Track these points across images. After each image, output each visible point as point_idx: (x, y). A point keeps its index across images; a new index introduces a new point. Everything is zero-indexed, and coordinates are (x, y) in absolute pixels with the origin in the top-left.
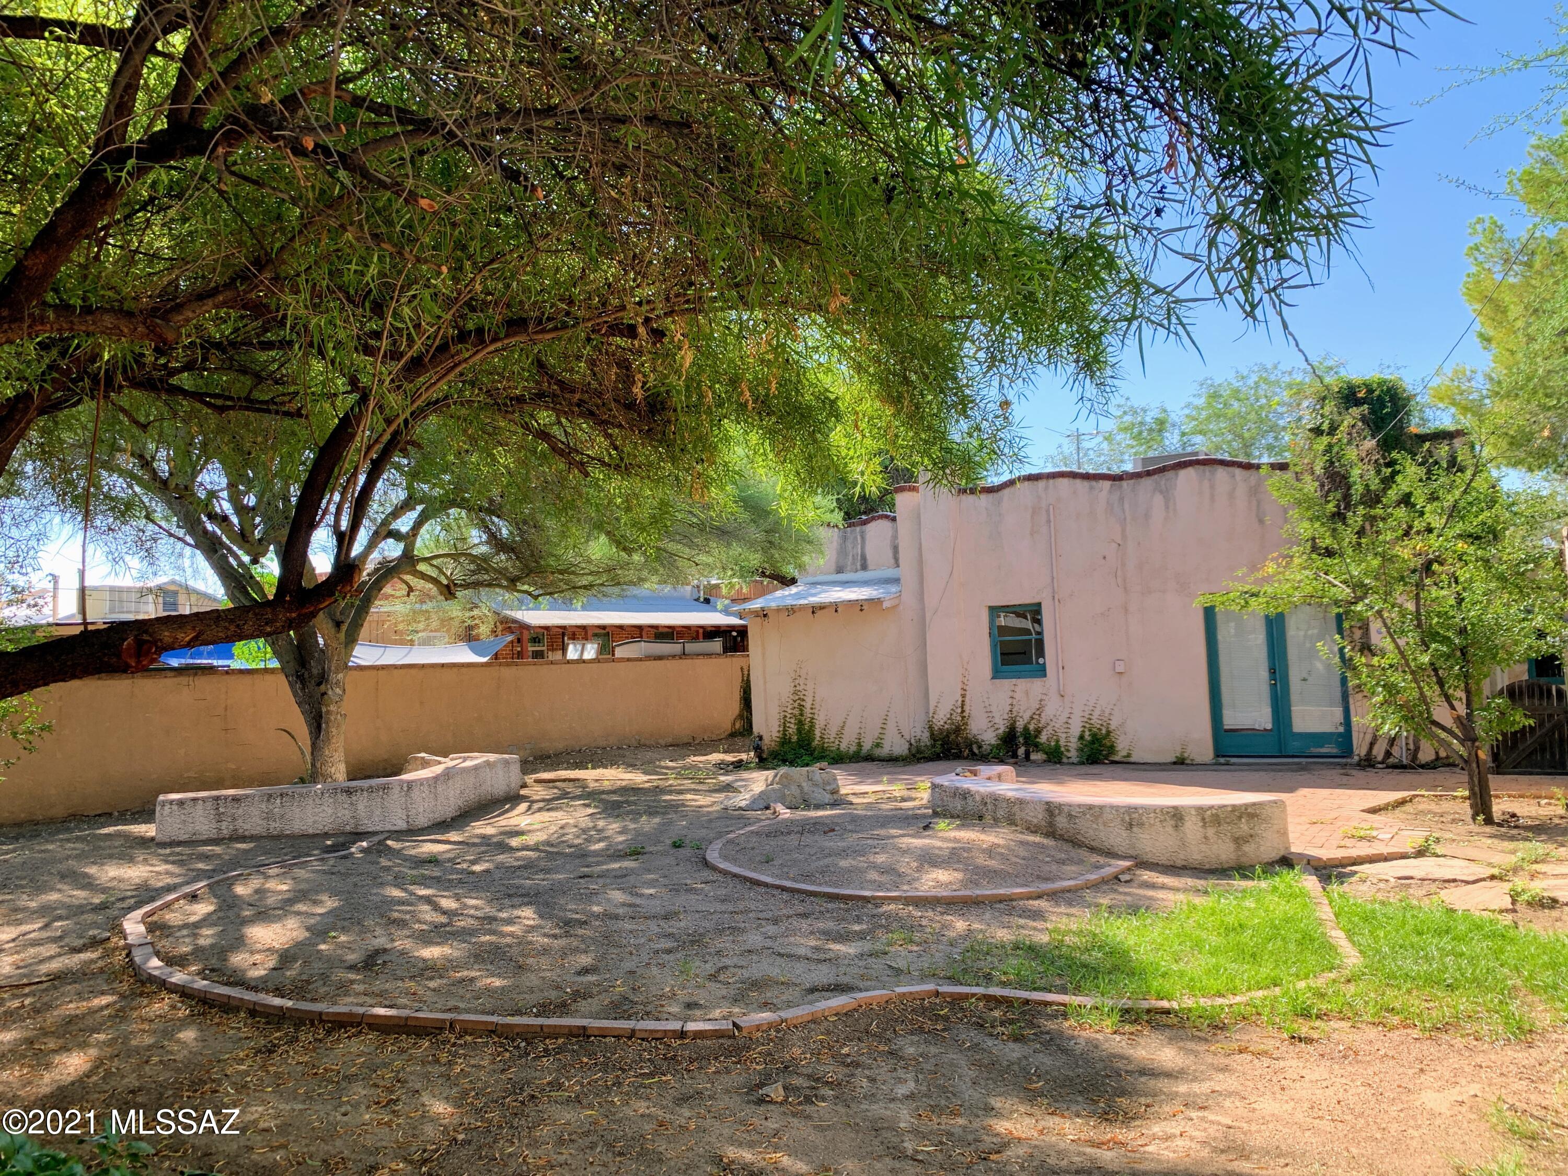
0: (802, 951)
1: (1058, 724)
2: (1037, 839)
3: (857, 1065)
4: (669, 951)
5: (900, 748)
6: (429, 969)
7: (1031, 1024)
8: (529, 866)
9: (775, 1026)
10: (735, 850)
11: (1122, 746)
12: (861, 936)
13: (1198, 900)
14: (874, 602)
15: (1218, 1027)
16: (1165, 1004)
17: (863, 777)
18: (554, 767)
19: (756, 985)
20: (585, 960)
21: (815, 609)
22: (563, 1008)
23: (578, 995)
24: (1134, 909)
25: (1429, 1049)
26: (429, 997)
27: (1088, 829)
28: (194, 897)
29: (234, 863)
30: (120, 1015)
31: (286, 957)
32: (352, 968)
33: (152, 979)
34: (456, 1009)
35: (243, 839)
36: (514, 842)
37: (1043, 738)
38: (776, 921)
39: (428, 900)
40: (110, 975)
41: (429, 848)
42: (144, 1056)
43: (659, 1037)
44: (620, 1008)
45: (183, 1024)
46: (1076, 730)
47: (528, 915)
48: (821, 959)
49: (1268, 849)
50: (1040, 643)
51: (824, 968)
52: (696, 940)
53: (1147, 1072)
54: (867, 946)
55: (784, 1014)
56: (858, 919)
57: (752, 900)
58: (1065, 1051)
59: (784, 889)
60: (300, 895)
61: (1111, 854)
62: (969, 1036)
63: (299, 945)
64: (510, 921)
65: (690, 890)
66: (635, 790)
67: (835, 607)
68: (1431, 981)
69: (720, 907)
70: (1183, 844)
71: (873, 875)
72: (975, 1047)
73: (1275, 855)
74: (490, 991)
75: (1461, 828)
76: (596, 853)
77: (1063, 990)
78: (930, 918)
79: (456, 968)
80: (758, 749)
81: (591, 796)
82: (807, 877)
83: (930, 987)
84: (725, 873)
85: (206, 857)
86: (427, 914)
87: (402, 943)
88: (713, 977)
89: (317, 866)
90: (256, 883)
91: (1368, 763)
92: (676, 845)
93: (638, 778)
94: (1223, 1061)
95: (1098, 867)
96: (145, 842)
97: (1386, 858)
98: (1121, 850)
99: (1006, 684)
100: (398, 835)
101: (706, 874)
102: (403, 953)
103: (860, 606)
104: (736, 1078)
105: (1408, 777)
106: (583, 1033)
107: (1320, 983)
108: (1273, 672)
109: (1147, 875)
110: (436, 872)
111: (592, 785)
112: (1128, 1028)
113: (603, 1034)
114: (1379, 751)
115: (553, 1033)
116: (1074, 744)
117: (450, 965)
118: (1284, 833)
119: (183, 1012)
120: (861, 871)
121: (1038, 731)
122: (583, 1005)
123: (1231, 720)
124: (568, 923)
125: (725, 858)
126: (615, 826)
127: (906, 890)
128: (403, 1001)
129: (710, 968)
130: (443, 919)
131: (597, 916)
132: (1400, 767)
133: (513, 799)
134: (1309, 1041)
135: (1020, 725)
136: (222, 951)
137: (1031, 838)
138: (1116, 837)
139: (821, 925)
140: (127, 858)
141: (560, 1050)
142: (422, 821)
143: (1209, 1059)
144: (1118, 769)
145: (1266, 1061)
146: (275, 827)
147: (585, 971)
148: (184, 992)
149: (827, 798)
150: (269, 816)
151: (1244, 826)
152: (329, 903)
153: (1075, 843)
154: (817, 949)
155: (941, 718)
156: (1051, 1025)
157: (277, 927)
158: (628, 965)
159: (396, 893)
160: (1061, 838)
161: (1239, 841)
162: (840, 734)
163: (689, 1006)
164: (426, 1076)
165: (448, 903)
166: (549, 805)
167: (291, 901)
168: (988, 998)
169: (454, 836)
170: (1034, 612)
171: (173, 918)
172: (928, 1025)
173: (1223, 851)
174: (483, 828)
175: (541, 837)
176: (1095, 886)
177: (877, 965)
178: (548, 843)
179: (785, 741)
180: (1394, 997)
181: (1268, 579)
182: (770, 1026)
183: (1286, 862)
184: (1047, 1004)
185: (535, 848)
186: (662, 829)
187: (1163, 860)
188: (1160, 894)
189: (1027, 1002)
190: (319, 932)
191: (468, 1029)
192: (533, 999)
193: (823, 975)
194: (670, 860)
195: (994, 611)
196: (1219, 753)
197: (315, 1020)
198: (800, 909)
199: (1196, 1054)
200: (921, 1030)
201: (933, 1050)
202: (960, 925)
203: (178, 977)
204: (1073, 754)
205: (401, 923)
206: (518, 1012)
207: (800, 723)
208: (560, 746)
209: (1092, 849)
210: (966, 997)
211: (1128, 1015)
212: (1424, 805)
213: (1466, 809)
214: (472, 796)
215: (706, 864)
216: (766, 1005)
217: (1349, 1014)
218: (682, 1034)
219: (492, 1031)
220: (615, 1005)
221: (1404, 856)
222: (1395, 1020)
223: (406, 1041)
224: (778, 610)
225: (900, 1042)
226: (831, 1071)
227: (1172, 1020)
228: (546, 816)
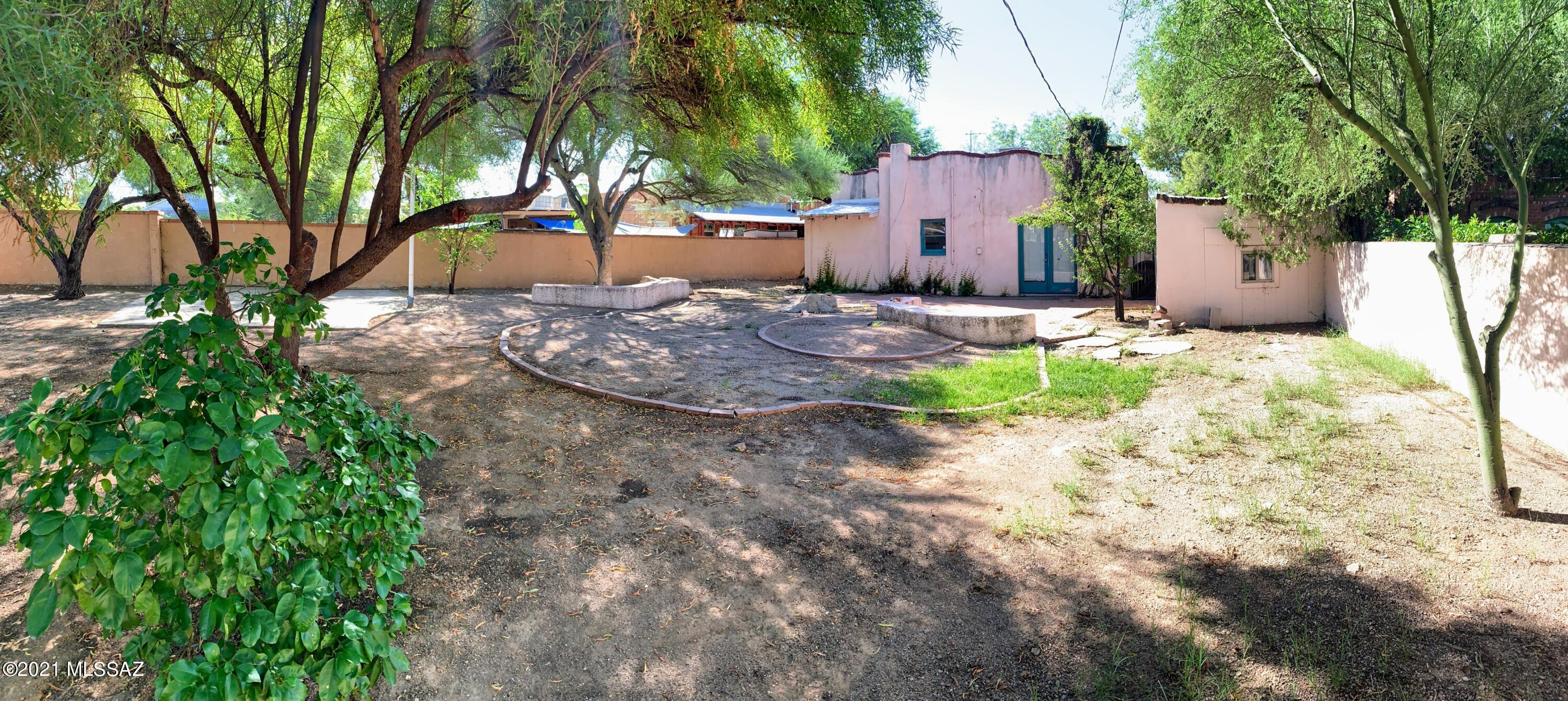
0: (785, 380)
1: (950, 277)
2: (921, 332)
3: (788, 436)
4: (721, 375)
5: (875, 287)
6: (612, 370)
7: (883, 421)
8: (677, 330)
9: (755, 415)
10: (774, 331)
11: (979, 288)
12: (818, 374)
13: (986, 360)
14: (866, 215)
15: (974, 421)
16: (951, 411)
17: (853, 300)
18: (709, 287)
19: (755, 394)
20: (681, 375)
21: (837, 217)
22: (660, 395)
23: (670, 390)
24: (955, 365)
25: (1064, 426)
26: (605, 382)
27: (944, 327)
28: (534, 326)
29: (557, 315)
30: (487, 365)
31: (557, 355)
32: (581, 364)
33: (503, 355)
34: (613, 389)
35: (566, 305)
36: (675, 319)
37: (943, 284)
38: (778, 365)
39: (624, 340)
40: (490, 350)
41: (638, 318)
42: (486, 382)
43: (697, 414)
44: (686, 399)
45: (506, 373)
46: (958, 281)
47: (665, 351)
48: (794, 384)
49: (1026, 335)
50: (944, 238)
51: (793, 389)
52: (736, 371)
53: (932, 444)
54: (818, 379)
55: (761, 410)
56: (820, 366)
57: (772, 355)
58: (895, 434)
59: (789, 350)
60: (575, 332)
61: (955, 338)
62: (850, 424)
63: (565, 351)
64: (655, 354)
65: (745, 348)
66: (741, 300)
67: (846, 216)
68: (1074, 394)
69: (755, 356)
70: (988, 334)
71: (834, 347)
72: (853, 431)
73: (1029, 338)
74: (631, 383)
75: (1111, 323)
76: (709, 327)
77: (904, 405)
78: (854, 368)
79: (622, 371)
80: (806, 285)
81: (719, 301)
82: (802, 346)
83: (839, 401)
84: (764, 341)
85: (548, 311)
86: (622, 346)
87: (605, 357)
88: (737, 389)
89: (588, 320)
90: (560, 324)
91: (1083, 296)
92: (748, 327)
93: (745, 294)
94: (969, 438)
95: (946, 345)
96: (527, 302)
97: (1076, 338)
98: (959, 337)
99: (927, 259)
100: (628, 311)
101: (756, 341)
102: (604, 362)
103: (858, 216)
104: (727, 438)
105: (1098, 302)
106: (662, 408)
107: (1027, 398)
108: (1046, 255)
109: (969, 348)
110: (635, 328)
111: (723, 296)
112: (931, 423)
113: (672, 409)
114: (1088, 291)
115: (650, 406)
116: (957, 287)
117: (621, 369)
118: (1034, 328)
119: (508, 369)
120: (828, 344)
121: (941, 281)
122: (670, 395)
123: (1028, 276)
124: (681, 357)
125: (767, 334)
126: (724, 316)
127: (848, 354)
128: (593, 382)
129: (737, 384)
130: (627, 349)
131: (695, 355)
132: (1095, 297)
133: (683, 299)
134: (1012, 426)
135: (933, 277)
136: (534, 349)
137: (917, 331)
138: (957, 331)
139: (800, 368)
140: (518, 306)
141: (650, 414)
142: (640, 306)
143: (964, 437)
144: (975, 299)
145: (989, 437)
146: (578, 302)
147: (679, 380)
148: (511, 362)
149: (830, 309)
150: (576, 297)
151: (1016, 326)
152: (584, 336)
153: (938, 333)
154: (793, 379)
155: (894, 274)
156: (893, 421)
157: (559, 342)
158: (700, 379)
159: (613, 335)
160: (933, 331)
161: (1013, 332)
162: (846, 279)
163: (719, 401)
164: (586, 415)
165: (632, 343)
166: (699, 303)
167: (570, 333)
168: (866, 407)
169: (651, 314)
170: (941, 223)
171: (523, 333)
172: (833, 419)
173: (1006, 336)
174: (665, 311)
175: (688, 318)
176: (942, 354)
177: (819, 389)
178: (690, 321)
179: (820, 281)
180: (1056, 403)
181: (1041, 211)
182: (753, 414)
183: (1033, 341)
184: (894, 411)
185: (683, 323)
186: (744, 319)
187: (978, 341)
188: (972, 357)
189: (884, 410)
190: (574, 348)
191: (612, 398)
192: (648, 389)
193: (791, 392)
194: (742, 333)
195: (924, 222)
196: (1021, 291)
197: (554, 383)
198: (793, 360)
199: (958, 434)
200: (828, 421)
201: (830, 431)
202: (869, 371)
203: (511, 355)
204: (956, 292)
205: (608, 349)
206: (639, 395)
207: (828, 273)
208: (715, 277)
209: (946, 336)
210: (855, 406)
211: (931, 416)
212: (1100, 314)
213: (1113, 314)
214: (664, 296)
215: (758, 337)
216: (756, 405)
217: (1034, 413)
218: (708, 414)
219: (623, 401)
220: (685, 397)
221: (1083, 337)
222: (1052, 413)
223: (586, 398)
224: (819, 216)
225: (815, 426)
226: (774, 438)
227: (954, 418)
228: (696, 308)
